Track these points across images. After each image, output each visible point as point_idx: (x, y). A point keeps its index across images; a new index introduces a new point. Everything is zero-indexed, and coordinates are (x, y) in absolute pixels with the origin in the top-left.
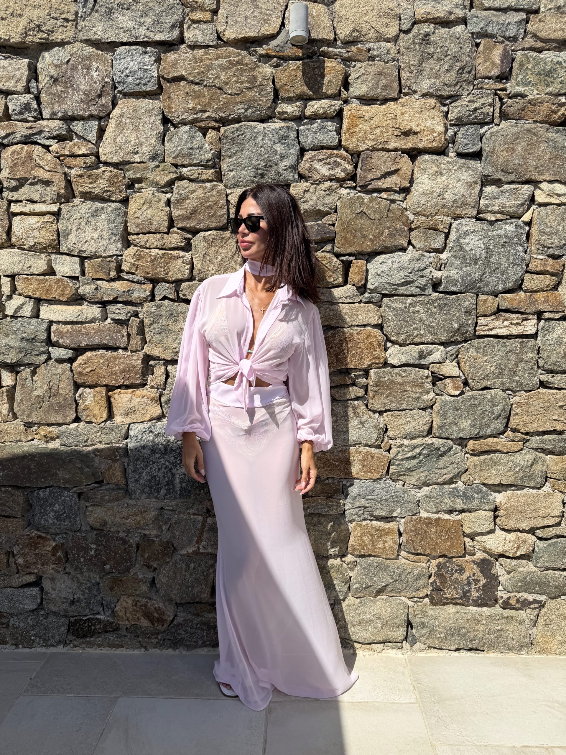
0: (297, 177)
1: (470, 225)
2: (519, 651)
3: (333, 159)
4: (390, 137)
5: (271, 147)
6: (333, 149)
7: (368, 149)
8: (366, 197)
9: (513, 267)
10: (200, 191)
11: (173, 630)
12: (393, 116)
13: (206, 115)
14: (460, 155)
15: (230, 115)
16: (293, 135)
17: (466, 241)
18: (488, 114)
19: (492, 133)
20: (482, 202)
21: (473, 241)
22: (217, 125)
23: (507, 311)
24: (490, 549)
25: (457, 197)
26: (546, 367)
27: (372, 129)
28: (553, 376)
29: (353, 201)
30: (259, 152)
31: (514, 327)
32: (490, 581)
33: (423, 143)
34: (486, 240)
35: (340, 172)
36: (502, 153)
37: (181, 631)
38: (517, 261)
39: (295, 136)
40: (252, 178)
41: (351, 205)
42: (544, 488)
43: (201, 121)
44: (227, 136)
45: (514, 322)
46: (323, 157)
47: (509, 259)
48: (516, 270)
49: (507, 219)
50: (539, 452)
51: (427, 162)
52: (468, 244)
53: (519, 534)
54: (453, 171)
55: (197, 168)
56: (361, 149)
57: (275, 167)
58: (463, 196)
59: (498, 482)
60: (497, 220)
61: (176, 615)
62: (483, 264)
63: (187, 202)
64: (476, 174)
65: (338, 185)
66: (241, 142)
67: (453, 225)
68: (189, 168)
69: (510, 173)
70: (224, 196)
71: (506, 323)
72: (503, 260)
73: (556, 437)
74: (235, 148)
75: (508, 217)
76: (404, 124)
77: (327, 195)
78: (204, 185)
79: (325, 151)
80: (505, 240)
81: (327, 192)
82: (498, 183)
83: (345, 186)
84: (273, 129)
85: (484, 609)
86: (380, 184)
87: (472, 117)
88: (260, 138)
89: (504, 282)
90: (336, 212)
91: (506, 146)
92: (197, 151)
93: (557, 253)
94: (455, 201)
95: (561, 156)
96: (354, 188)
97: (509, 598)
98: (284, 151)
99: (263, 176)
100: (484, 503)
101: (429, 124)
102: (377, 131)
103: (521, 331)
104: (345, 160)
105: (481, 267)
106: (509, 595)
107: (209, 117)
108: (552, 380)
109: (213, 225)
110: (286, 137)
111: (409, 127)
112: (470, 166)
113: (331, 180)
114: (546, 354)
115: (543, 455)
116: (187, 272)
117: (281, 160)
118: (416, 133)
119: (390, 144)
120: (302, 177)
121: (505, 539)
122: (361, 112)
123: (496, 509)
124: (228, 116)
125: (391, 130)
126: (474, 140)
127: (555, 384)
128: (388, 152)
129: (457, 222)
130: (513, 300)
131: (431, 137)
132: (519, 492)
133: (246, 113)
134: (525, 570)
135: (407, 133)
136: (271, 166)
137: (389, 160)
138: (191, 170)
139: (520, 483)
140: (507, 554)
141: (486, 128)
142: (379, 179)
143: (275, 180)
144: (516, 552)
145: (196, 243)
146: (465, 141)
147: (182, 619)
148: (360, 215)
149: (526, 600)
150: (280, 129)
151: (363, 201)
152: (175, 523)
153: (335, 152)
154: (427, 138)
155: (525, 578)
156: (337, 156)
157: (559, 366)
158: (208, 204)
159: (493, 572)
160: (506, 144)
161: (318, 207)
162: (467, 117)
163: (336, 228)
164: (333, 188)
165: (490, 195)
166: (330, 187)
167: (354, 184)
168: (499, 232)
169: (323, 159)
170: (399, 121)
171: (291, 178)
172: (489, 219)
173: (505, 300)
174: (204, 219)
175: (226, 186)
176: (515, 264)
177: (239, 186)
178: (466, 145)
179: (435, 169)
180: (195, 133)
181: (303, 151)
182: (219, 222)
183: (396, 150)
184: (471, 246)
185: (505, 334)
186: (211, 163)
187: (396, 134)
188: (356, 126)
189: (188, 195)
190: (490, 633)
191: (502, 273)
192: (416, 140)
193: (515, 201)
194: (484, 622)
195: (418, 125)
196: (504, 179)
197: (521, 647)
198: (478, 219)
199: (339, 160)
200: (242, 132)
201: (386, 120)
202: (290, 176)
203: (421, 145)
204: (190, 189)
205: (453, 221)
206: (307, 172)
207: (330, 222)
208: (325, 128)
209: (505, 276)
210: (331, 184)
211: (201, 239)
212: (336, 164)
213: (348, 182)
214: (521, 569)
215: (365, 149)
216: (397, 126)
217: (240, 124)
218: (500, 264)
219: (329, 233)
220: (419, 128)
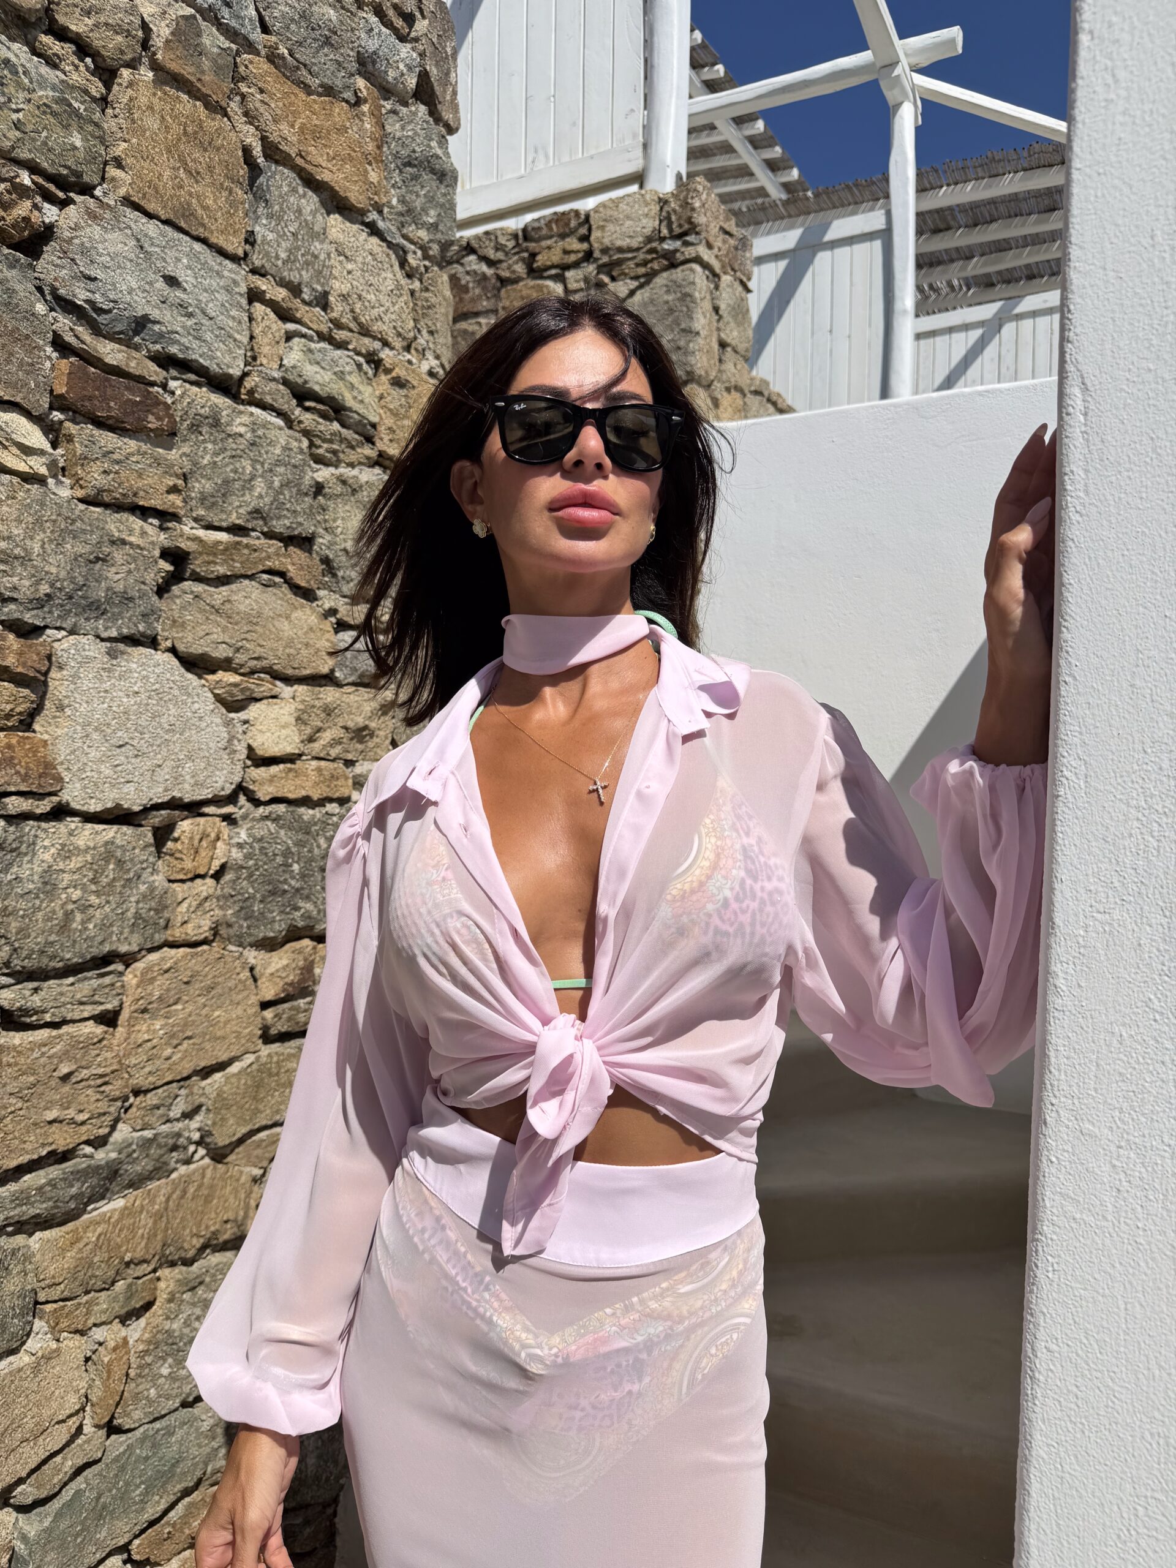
26: (17, 964)
42: (32, 1344)
50: (10, 1234)
93: (29, 617)
108: (36, 1001)
127: (44, 1012)
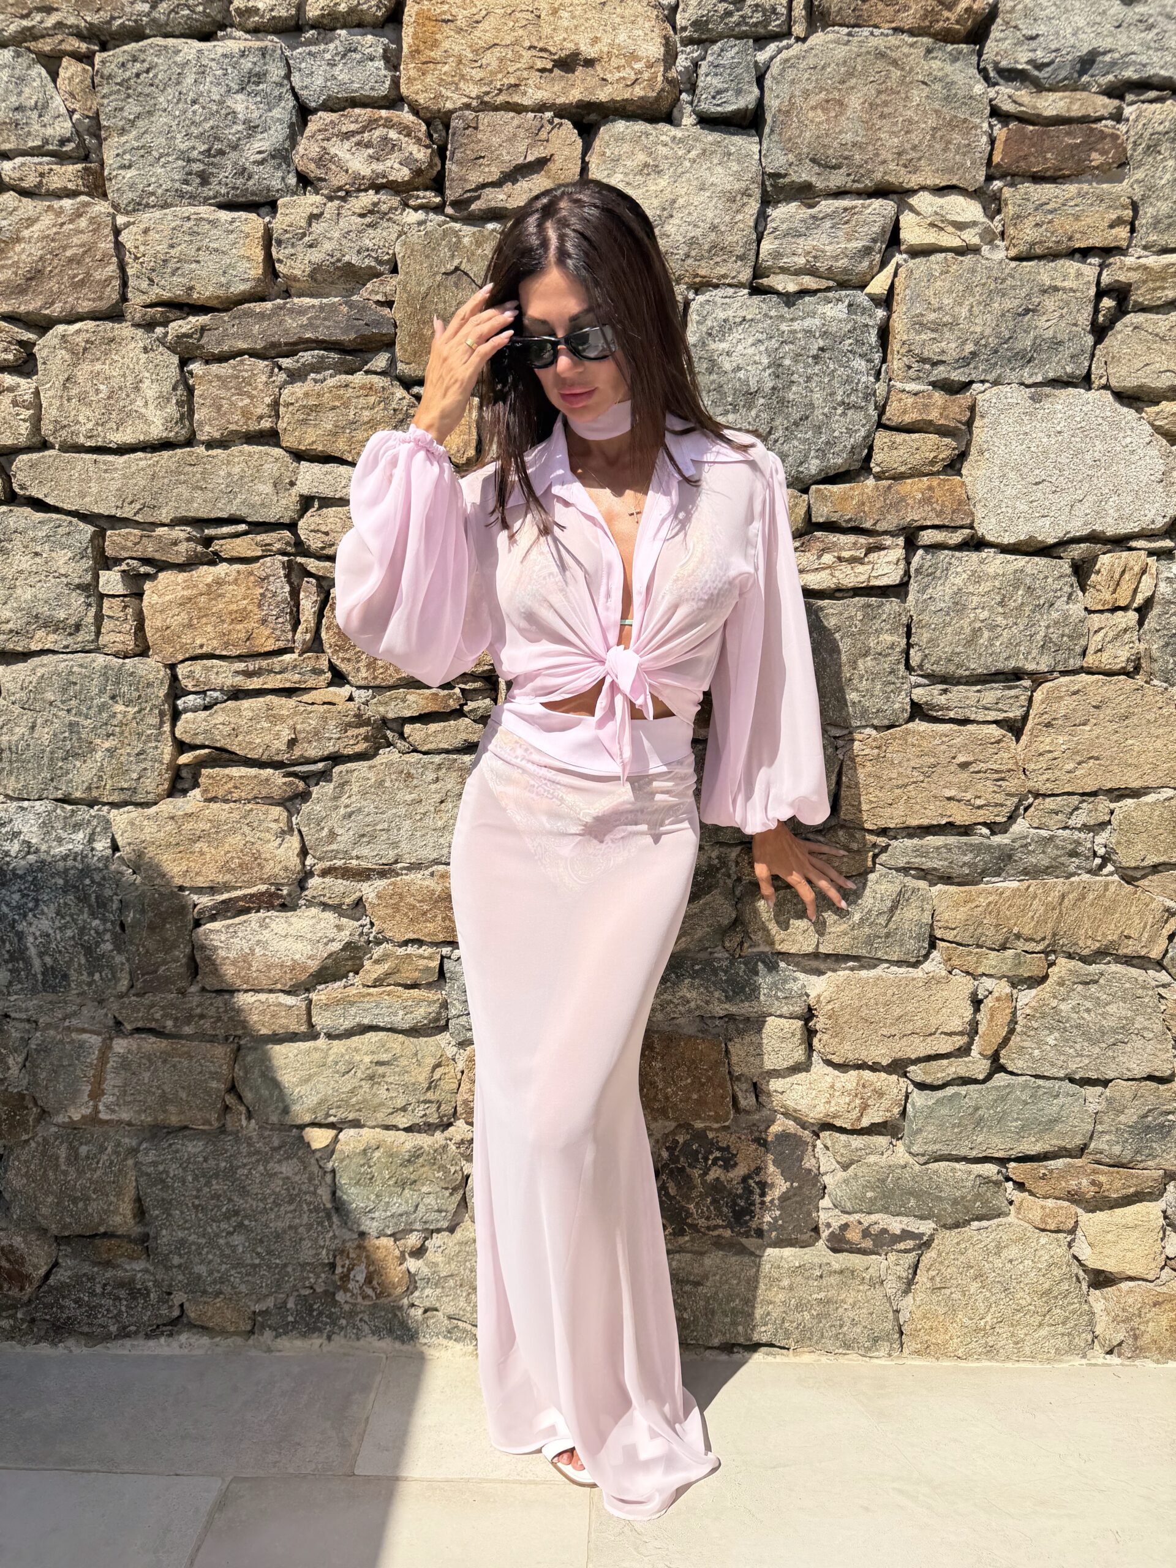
0: (292, 180)
1: (736, 305)
2: (869, 1349)
3: (378, 133)
4: (525, 74)
5: (221, 103)
6: (380, 107)
7: (467, 106)
8: (467, 231)
9: (844, 414)
10: (47, 220)
11: (50, 1299)
12: (530, 16)
13: (51, 21)
14: (707, 121)
15: (113, 18)
16: (276, 71)
17: (724, 346)
18: (774, 10)
19: (787, 60)
20: (766, 246)
21: (740, 347)
22: (83, 47)
23: (831, 527)
24: (795, 1111)
25: (698, 232)
26: (928, 666)
27: (476, 52)
28: (945, 691)
29: (431, 244)
30: (190, 114)
31: (846, 568)
32: (800, 1187)
33: (609, 89)
34: (774, 343)
35: (397, 166)
36: (811, 114)
37: (67, 1302)
38: (853, 398)
39: (282, 73)
40: (177, 185)
41: (428, 251)
42: (927, 966)
43: (43, 37)
44: (110, 77)
45: (846, 554)
46: (353, 127)
47: (833, 394)
48: (852, 422)
49: (828, 289)
50: (913, 877)
51: (620, 139)
52: (728, 354)
53: (867, 1074)
54: (687, 164)
55: (36, 160)
56: (449, 105)
57: (233, 155)
58: (714, 228)
59: (811, 949)
60: (803, 293)
61: (56, 1264)
62: (768, 407)
63: (18, 248)
64: (745, 170)
65: (395, 201)
66: (147, 90)
67: (694, 306)
68: (19, 160)
69: (834, 167)
70: (107, 231)
71: (828, 558)
72: (817, 397)
73: (952, 840)
74: (132, 108)
75: (831, 283)
76: (558, 38)
77: (369, 225)
78: (56, 204)
79: (357, 111)
80: (821, 343)
81: (368, 220)
82: (805, 193)
83: (412, 202)
84: (225, 56)
85: (788, 1252)
86: (502, 197)
87: (735, 18)
88: (189, 80)
89: (822, 453)
90: (395, 270)
91: (823, 95)
92: (34, 115)
93: (957, 376)
94: (692, 242)
95: (965, 120)
96: (438, 209)
97: (845, 1227)
98: (256, 114)
99: (205, 179)
100: (778, 998)
101: (622, 38)
102: (491, 59)
103: (863, 578)
104: (408, 135)
105: (764, 415)
106: (845, 1219)
107: (59, 25)
108: (942, 700)
109: (85, 306)
110: (258, 75)
111: (570, 46)
112: (733, 149)
113: (378, 188)
114: (926, 636)
115: (922, 884)
116: (24, 428)
117: (249, 136)
118: (589, 63)
119: (525, 93)
120: (305, 181)
121: (832, 1087)
122: (446, 7)
123: (809, 1015)
124: (109, 22)
125: (527, 54)
126: (738, 79)
127: (948, 709)
128: (519, 112)
129: (701, 298)
130: (845, 499)
131: (629, 74)
132: (864, 973)
133: (155, 14)
134: (883, 1160)
135: (568, 63)
136: (222, 153)
137: (522, 133)
138: (23, 164)
139: (863, 952)
140: (838, 1123)
141: (772, 47)
142: (498, 184)
143: (234, 188)
144: (859, 1119)
145: (44, 353)
146: (716, 82)
147: (69, 1273)
148: (453, 278)
149: (884, 1231)
150: (243, 54)
151: (459, 241)
152: (38, 1051)
153: (384, 113)
154: (617, 75)
155: (883, 1181)
156: (389, 124)
157: (959, 666)
158: (69, 253)
159: (807, 1166)
160: (822, 89)
161: (347, 258)
162: (722, 18)
163: (396, 313)
164: (384, 208)
165: (784, 226)
166: (375, 204)
167: (438, 200)
168: (808, 323)
169: (353, 133)
170: (546, 30)
171: (276, 184)
172: (780, 288)
173: (825, 498)
174: (61, 293)
175: (115, 206)
176: (848, 406)
177: (147, 206)
178: (719, 92)
179: (641, 157)
180: (29, 67)
181: (304, 112)
182: (101, 298)
183: (541, 108)
184: (737, 360)
185: (824, 586)
186: (69, 147)
187: (539, 64)
188: (435, 44)
189: (18, 231)
190: (800, 1307)
191: (818, 430)
192: (591, 81)
193: (849, 240)
194: (786, 1283)
195: (595, 40)
196: (819, 184)
197: (876, 1340)
198: (756, 290)
199: (393, 134)
200: (146, 65)
201: (513, 29)
202: (273, 178)
203: (603, 95)
204: (21, 214)
205: (691, 295)
206: (312, 166)
207: (380, 297)
208: (355, 50)
209: (824, 438)
210: (375, 199)
211: (56, 341)
212: (387, 147)
213: (421, 194)
214: (872, 1159)
215: (459, 104)
216: (541, 45)
217: (141, 43)
218: (811, 405)
219: (377, 323)
220: (597, 48)
